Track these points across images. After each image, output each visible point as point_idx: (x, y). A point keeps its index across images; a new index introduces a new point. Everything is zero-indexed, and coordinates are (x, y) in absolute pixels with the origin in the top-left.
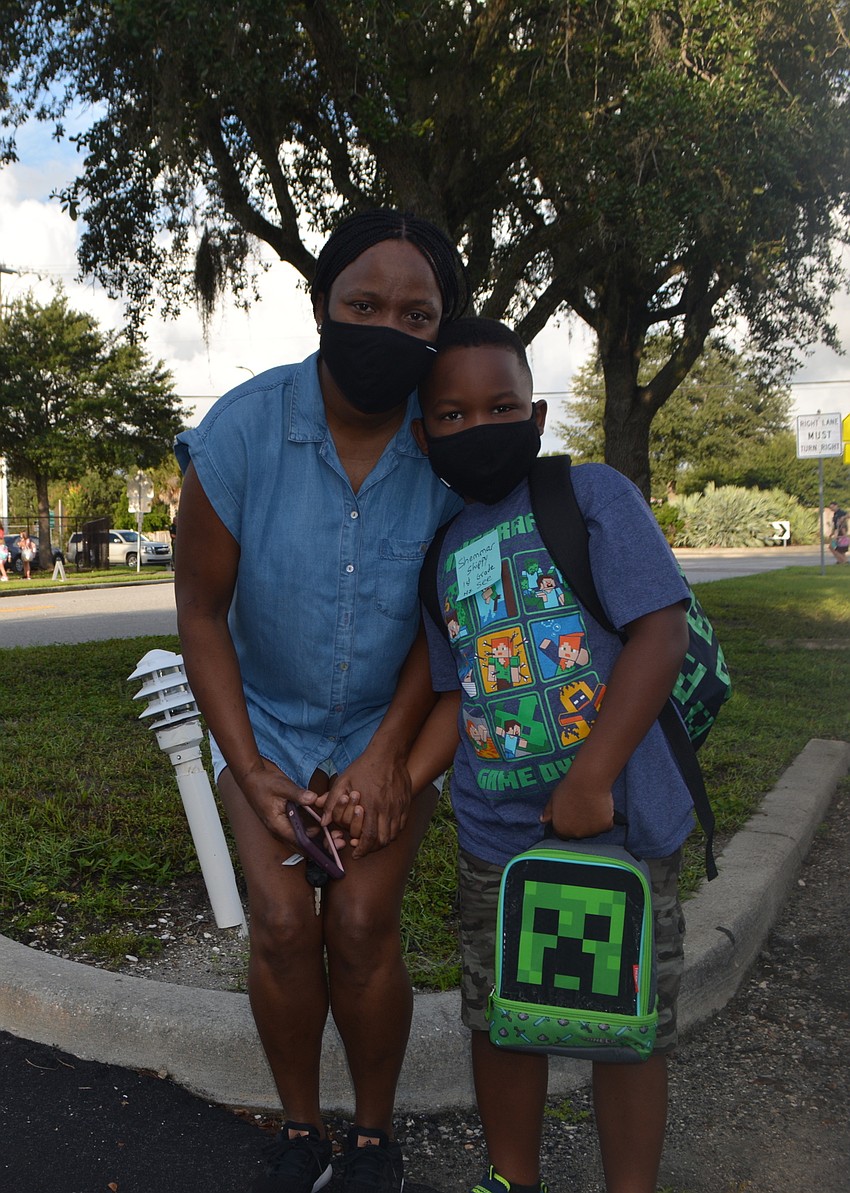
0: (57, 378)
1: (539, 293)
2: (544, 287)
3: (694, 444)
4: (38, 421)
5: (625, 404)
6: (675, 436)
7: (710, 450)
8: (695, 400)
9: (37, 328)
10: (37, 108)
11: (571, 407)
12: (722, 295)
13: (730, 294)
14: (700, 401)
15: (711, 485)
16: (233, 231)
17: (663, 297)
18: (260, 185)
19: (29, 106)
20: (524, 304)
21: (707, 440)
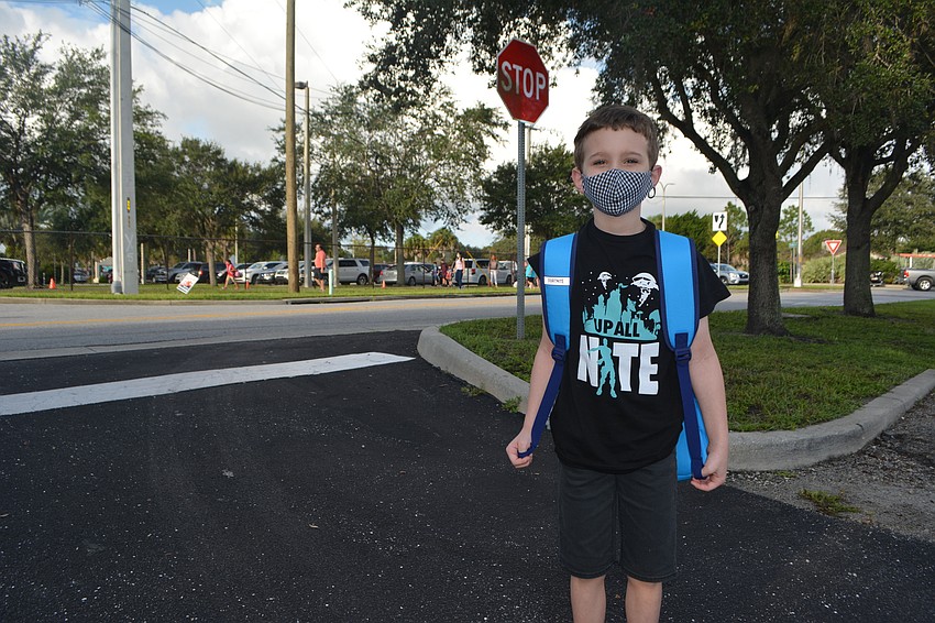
0: (559, 185)
1: (815, 149)
2: (818, 146)
3: (907, 227)
4: (548, 206)
5: (858, 207)
6: (896, 222)
7: (916, 231)
8: (909, 203)
9: (551, 159)
10: (568, 62)
11: (837, 205)
12: (915, 151)
13: (921, 150)
14: (912, 204)
15: (916, 251)
16: (659, 119)
17: (883, 151)
18: (674, 97)
19: (564, 61)
20: (807, 155)
21: (915, 224)
